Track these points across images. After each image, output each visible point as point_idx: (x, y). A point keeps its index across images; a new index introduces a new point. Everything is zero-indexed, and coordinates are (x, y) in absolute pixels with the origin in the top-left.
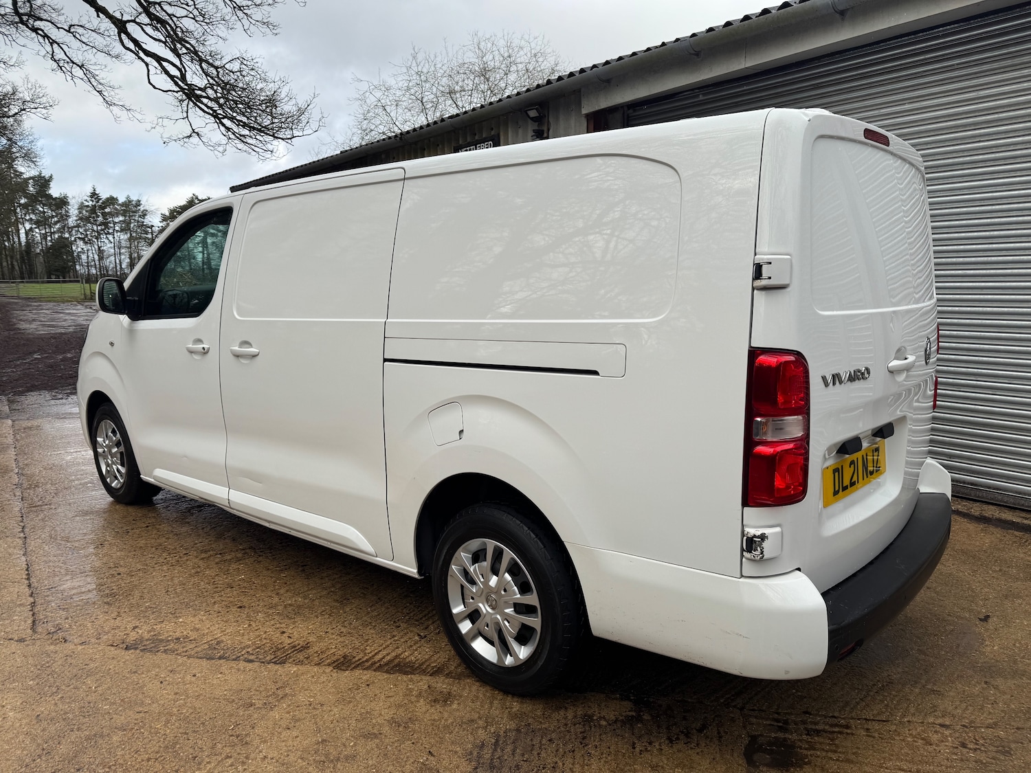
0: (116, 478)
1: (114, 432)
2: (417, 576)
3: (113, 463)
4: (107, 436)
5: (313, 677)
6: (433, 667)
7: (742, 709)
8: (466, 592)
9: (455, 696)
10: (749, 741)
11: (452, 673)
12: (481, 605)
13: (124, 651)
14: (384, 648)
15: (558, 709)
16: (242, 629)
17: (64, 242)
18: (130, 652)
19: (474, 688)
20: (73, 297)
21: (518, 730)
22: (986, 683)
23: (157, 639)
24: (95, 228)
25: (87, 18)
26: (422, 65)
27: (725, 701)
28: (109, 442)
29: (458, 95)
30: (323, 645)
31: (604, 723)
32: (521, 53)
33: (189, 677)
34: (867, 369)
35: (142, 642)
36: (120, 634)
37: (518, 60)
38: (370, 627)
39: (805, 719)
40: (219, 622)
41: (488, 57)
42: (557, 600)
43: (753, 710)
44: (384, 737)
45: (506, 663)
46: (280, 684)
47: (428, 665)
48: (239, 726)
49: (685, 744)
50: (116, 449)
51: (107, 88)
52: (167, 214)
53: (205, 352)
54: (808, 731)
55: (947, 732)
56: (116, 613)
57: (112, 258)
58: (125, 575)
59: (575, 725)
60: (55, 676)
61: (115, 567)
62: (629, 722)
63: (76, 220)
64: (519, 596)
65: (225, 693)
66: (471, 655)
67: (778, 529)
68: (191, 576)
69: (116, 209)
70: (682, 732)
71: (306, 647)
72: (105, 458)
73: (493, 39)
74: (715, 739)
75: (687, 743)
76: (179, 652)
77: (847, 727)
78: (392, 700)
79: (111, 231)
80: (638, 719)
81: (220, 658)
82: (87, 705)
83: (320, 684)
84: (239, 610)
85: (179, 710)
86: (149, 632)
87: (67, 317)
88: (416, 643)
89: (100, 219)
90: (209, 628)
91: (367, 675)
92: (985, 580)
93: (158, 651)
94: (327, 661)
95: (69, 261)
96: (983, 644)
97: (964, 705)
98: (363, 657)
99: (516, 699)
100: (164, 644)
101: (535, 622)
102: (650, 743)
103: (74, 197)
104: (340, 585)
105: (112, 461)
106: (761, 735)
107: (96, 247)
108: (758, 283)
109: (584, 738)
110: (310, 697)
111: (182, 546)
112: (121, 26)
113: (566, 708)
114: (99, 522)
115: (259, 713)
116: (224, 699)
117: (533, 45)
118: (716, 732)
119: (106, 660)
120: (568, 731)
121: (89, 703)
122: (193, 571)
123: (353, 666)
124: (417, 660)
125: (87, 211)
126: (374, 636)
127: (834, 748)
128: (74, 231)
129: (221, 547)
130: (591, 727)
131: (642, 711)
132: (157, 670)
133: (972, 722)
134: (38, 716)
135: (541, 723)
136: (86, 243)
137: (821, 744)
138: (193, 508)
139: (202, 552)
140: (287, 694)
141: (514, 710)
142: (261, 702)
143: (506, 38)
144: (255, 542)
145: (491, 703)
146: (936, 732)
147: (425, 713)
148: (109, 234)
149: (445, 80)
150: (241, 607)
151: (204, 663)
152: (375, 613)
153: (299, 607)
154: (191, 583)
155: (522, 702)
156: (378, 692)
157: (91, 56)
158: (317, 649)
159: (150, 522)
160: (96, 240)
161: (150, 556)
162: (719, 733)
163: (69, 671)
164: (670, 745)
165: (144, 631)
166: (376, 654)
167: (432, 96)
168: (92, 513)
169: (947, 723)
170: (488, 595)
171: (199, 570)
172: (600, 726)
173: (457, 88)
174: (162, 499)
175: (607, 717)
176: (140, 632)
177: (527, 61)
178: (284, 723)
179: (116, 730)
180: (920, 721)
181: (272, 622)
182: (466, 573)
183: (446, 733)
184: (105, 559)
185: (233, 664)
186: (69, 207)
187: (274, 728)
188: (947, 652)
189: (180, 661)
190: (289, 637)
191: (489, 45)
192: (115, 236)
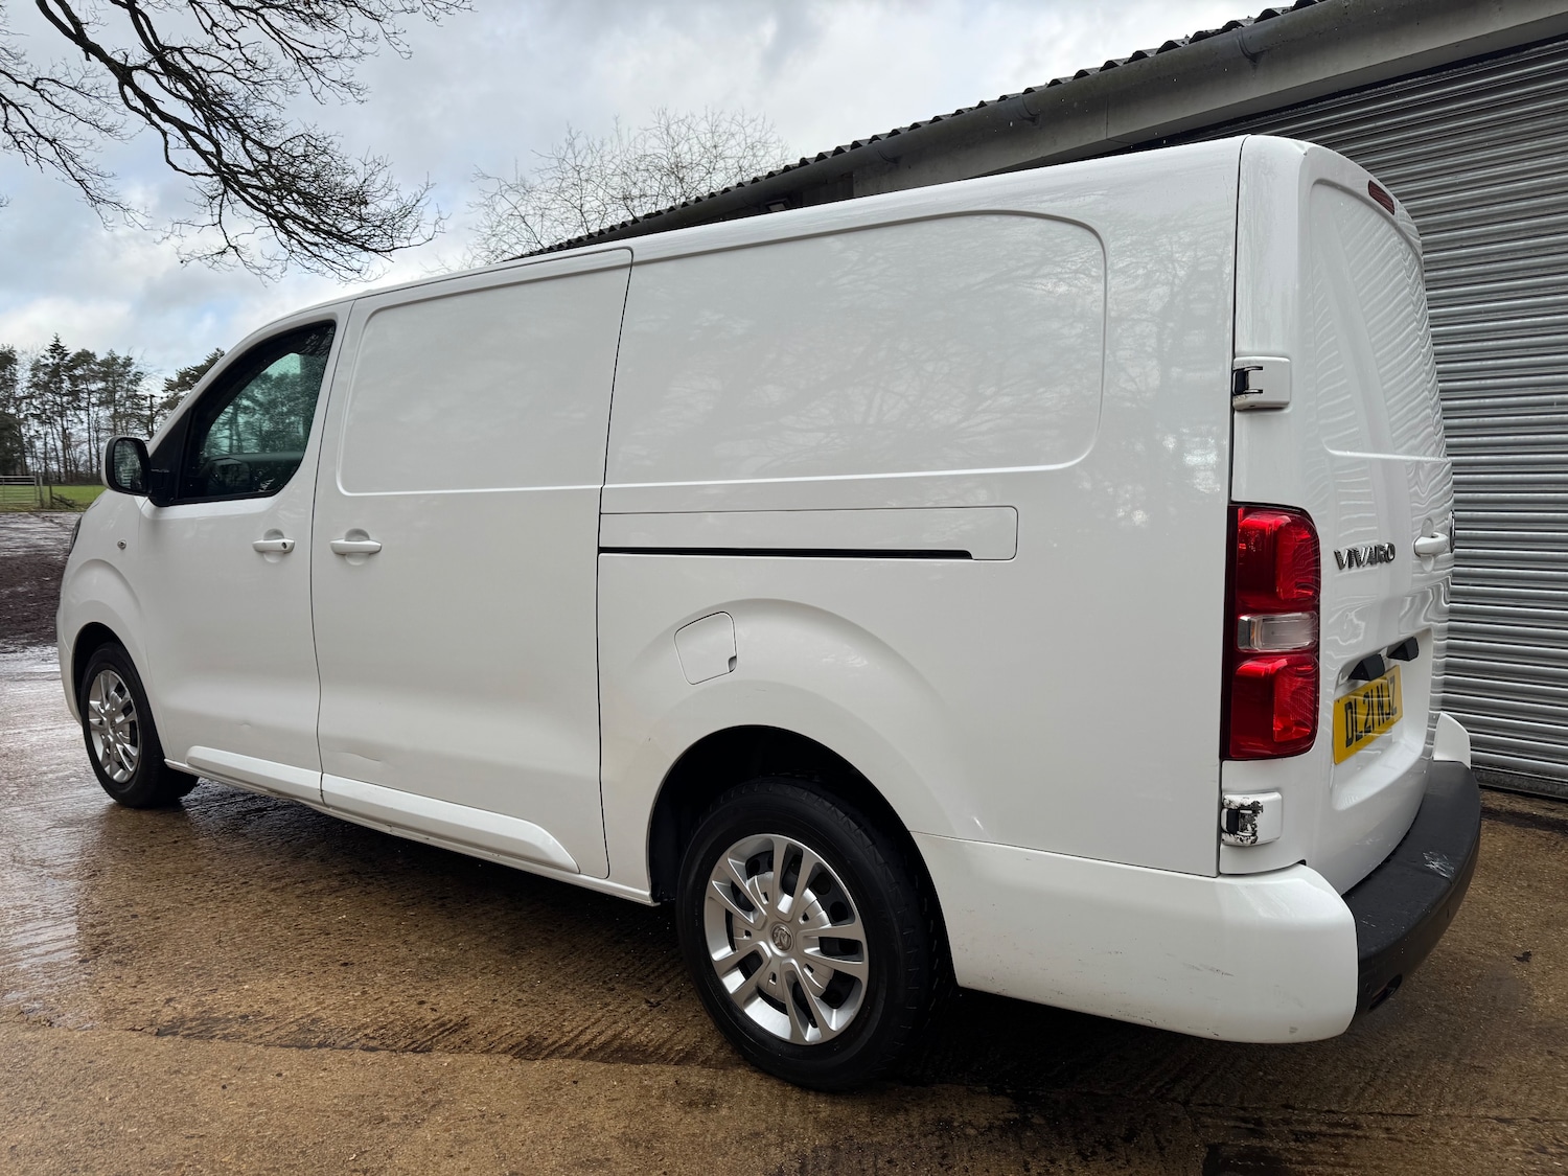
0: (121, 765)
1: (119, 689)
2: (649, 902)
3: (117, 740)
4: (107, 697)
5: (481, 1071)
6: (679, 1052)
7: (1186, 1103)
8: (736, 923)
9: (722, 1096)
10: (1208, 1153)
11: (711, 1060)
12: (762, 944)
13: (154, 1038)
14: (594, 1024)
15: (893, 1111)
16: (351, 998)
17: (6, 420)
18: (166, 1039)
19: (752, 1082)
20: (21, 505)
21: (835, 1148)
22: (1550, 1053)
23: (209, 1018)
24: (58, 399)
25: (64, 69)
26: (582, 155)
27: (1156, 1092)
28: (111, 707)
29: (636, 202)
30: (489, 1021)
31: (972, 1132)
32: (732, 142)
33: (270, 1078)
34: (1391, 547)
35: (183, 1023)
36: (145, 1011)
37: (728, 153)
38: (565, 991)
39: (1288, 1116)
40: (312, 988)
41: (683, 148)
42: (897, 930)
43: (1204, 1105)
44: (613, 1165)
45: (807, 1039)
46: (427, 1085)
47: (669, 1049)
48: (366, 1155)
49: (1107, 1160)
50: (123, 718)
51: (93, 176)
52: (175, 379)
53: (286, 550)
54: (1296, 1135)
55: (1511, 1130)
56: (135, 978)
57: (85, 447)
58: (146, 918)
59: (925, 1136)
60: (39, 1081)
61: (127, 905)
62: (1012, 1129)
63: (28, 388)
64: (829, 925)
65: (335, 1101)
66: (744, 1029)
67: (1276, 796)
68: (257, 917)
69: (92, 370)
70: (1100, 1143)
71: (463, 1024)
72: (103, 732)
73: (689, 119)
74: (1154, 1152)
75: (1111, 1159)
76: (248, 1037)
77: (1357, 1127)
78: (618, 1104)
79: (83, 404)
80: (1025, 1123)
81: (320, 1046)
82: (97, 1127)
83: (495, 1082)
84: (343, 968)
85: (258, 1132)
86: (194, 1006)
87: (13, 535)
88: (644, 1014)
89: (67, 385)
90: (295, 998)
91: (572, 1067)
92: (1511, 901)
93: (212, 1037)
94: (501, 1047)
95: (15, 451)
96: (1530, 995)
97: (1525, 1088)
98: (560, 1039)
99: (823, 1098)
100: (222, 1026)
101: (858, 968)
102: (1052, 1162)
103: (24, 353)
104: (507, 927)
105: (115, 737)
106: (1223, 1144)
107: (60, 429)
108: (1241, 400)
109: (944, 1157)
110: (481, 1103)
111: (236, 872)
112: (124, 74)
113: (906, 1110)
114: (94, 835)
115: (398, 1132)
116: (335, 1112)
117: (749, 131)
118: (1153, 1141)
119: (125, 1053)
120: (916, 1146)
121: (101, 1124)
122: (259, 909)
123: (546, 1052)
124: (650, 1041)
125: (45, 374)
126: (574, 1005)
127: (1343, 1160)
128: (24, 405)
129: (303, 871)
130: (951, 1139)
131: (1030, 1112)
132: (215, 1067)
133: (1544, 1113)
134: (13, 1147)
135: (870, 1134)
136: (43, 423)
137: (1320, 1154)
138: (249, 812)
139: (271, 879)
140: (441, 1100)
141: (822, 1115)
142: (397, 1114)
143: (710, 119)
144: (359, 863)
145: (783, 1105)
146: (1493, 1130)
147: (678, 1124)
148: (80, 408)
149: (616, 179)
150: (345, 964)
151: (294, 1053)
152: (571, 970)
153: (444, 962)
154: (259, 928)
155: (833, 1103)
156: (593, 1093)
157: (68, 127)
158: (481, 1027)
159: (180, 834)
160: (59, 419)
161: (185, 887)
162: (1158, 1142)
163: (62, 1073)
164: (1084, 1163)
165: (185, 1006)
166: (581, 1032)
167: (598, 203)
168: (80, 822)
169: (1507, 1116)
170: (775, 928)
171: (269, 907)
172: (967, 1137)
173: (635, 192)
174: (196, 800)
175: (975, 1123)
176: (179, 1007)
177: (740, 155)
178: (442, 1148)
179: (153, 1169)
180: (1466, 1114)
181: (402, 987)
182: (735, 892)
183: (718, 1156)
184: (108, 894)
185: (344, 1055)
186: (17, 367)
187: (426, 1157)
188: (1481, 1009)
189: (253, 1052)
190: (432, 1009)
191: (684, 129)
192: (91, 412)
